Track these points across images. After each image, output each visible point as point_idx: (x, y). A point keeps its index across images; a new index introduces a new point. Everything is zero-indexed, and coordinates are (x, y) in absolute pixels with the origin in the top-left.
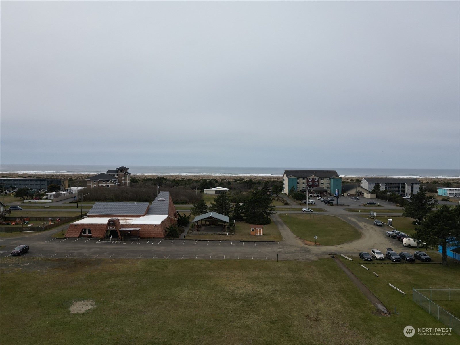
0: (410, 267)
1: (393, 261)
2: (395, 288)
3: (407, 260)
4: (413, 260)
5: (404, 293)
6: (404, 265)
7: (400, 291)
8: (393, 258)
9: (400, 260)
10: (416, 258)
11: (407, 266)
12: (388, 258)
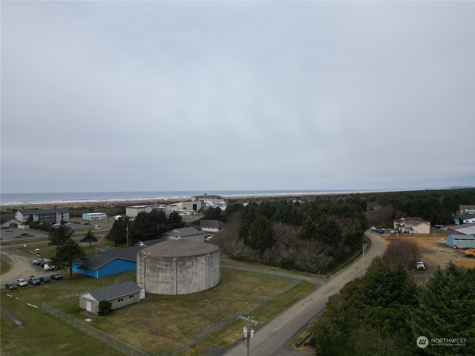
0: (46, 286)
1: (34, 285)
2: (31, 305)
3: (45, 282)
4: (50, 281)
5: (37, 307)
6: (42, 286)
7: (35, 306)
8: (34, 282)
9: (40, 283)
10: (52, 279)
11: (44, 286)
12: (30, 283)
